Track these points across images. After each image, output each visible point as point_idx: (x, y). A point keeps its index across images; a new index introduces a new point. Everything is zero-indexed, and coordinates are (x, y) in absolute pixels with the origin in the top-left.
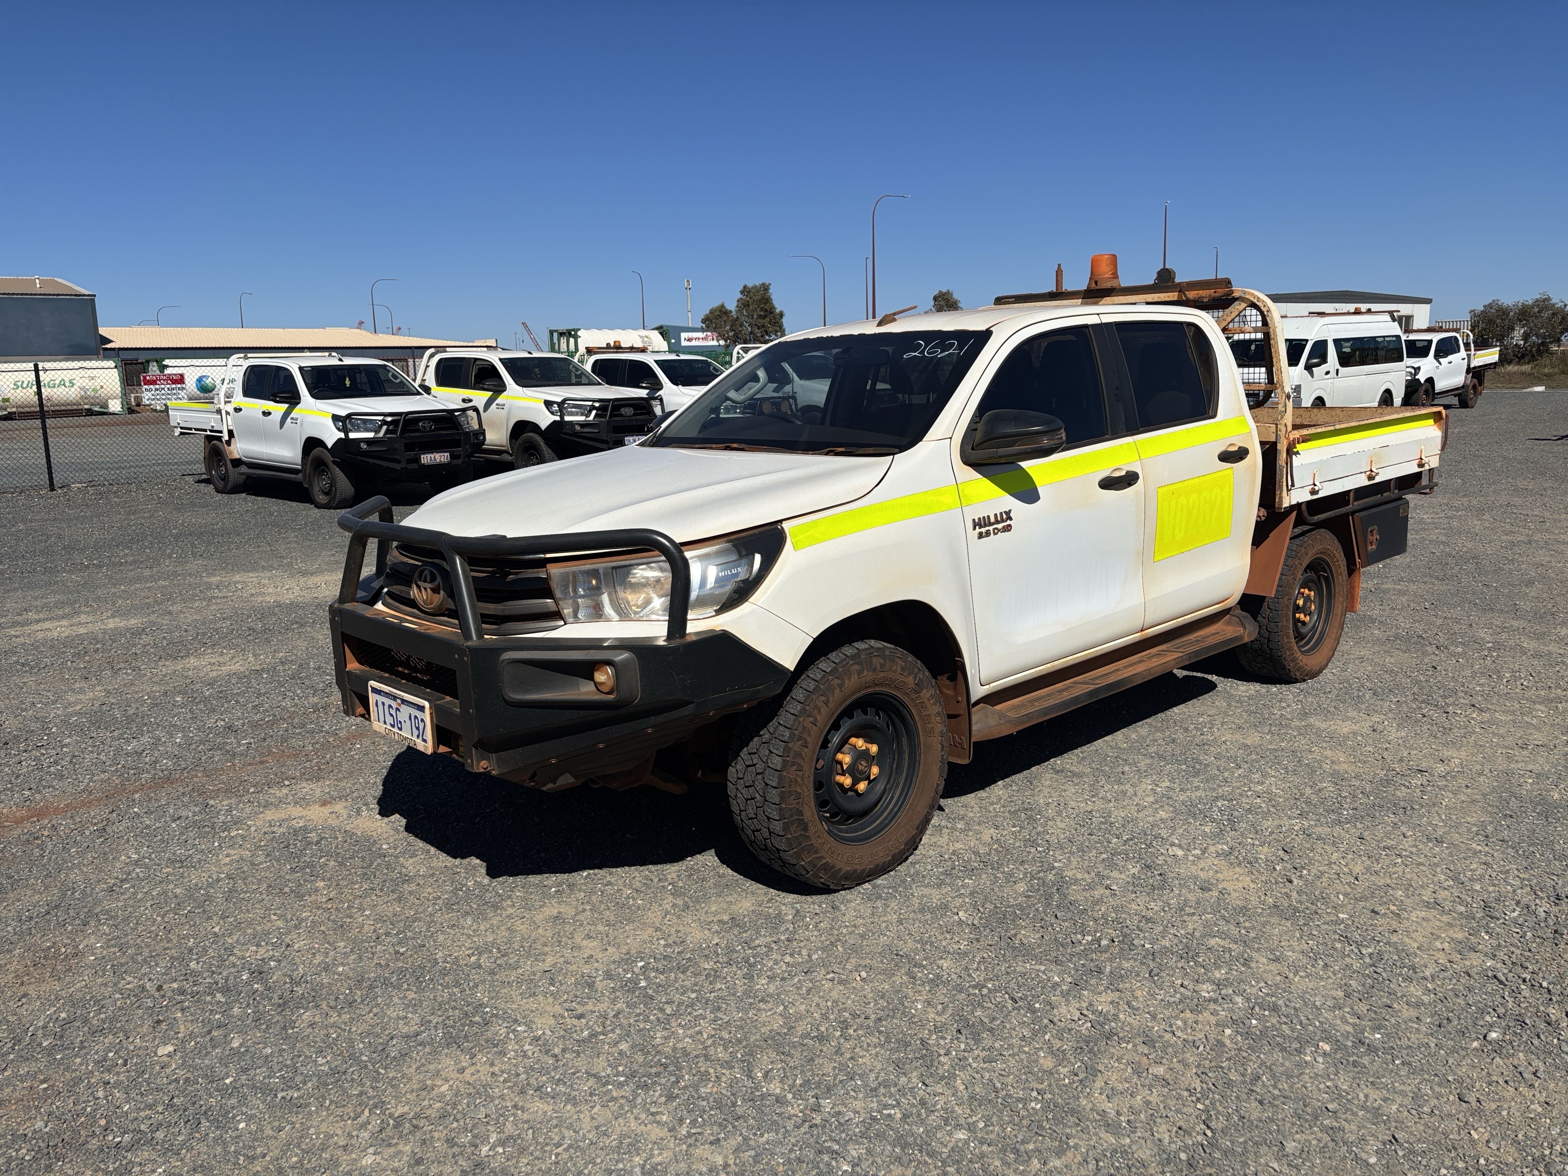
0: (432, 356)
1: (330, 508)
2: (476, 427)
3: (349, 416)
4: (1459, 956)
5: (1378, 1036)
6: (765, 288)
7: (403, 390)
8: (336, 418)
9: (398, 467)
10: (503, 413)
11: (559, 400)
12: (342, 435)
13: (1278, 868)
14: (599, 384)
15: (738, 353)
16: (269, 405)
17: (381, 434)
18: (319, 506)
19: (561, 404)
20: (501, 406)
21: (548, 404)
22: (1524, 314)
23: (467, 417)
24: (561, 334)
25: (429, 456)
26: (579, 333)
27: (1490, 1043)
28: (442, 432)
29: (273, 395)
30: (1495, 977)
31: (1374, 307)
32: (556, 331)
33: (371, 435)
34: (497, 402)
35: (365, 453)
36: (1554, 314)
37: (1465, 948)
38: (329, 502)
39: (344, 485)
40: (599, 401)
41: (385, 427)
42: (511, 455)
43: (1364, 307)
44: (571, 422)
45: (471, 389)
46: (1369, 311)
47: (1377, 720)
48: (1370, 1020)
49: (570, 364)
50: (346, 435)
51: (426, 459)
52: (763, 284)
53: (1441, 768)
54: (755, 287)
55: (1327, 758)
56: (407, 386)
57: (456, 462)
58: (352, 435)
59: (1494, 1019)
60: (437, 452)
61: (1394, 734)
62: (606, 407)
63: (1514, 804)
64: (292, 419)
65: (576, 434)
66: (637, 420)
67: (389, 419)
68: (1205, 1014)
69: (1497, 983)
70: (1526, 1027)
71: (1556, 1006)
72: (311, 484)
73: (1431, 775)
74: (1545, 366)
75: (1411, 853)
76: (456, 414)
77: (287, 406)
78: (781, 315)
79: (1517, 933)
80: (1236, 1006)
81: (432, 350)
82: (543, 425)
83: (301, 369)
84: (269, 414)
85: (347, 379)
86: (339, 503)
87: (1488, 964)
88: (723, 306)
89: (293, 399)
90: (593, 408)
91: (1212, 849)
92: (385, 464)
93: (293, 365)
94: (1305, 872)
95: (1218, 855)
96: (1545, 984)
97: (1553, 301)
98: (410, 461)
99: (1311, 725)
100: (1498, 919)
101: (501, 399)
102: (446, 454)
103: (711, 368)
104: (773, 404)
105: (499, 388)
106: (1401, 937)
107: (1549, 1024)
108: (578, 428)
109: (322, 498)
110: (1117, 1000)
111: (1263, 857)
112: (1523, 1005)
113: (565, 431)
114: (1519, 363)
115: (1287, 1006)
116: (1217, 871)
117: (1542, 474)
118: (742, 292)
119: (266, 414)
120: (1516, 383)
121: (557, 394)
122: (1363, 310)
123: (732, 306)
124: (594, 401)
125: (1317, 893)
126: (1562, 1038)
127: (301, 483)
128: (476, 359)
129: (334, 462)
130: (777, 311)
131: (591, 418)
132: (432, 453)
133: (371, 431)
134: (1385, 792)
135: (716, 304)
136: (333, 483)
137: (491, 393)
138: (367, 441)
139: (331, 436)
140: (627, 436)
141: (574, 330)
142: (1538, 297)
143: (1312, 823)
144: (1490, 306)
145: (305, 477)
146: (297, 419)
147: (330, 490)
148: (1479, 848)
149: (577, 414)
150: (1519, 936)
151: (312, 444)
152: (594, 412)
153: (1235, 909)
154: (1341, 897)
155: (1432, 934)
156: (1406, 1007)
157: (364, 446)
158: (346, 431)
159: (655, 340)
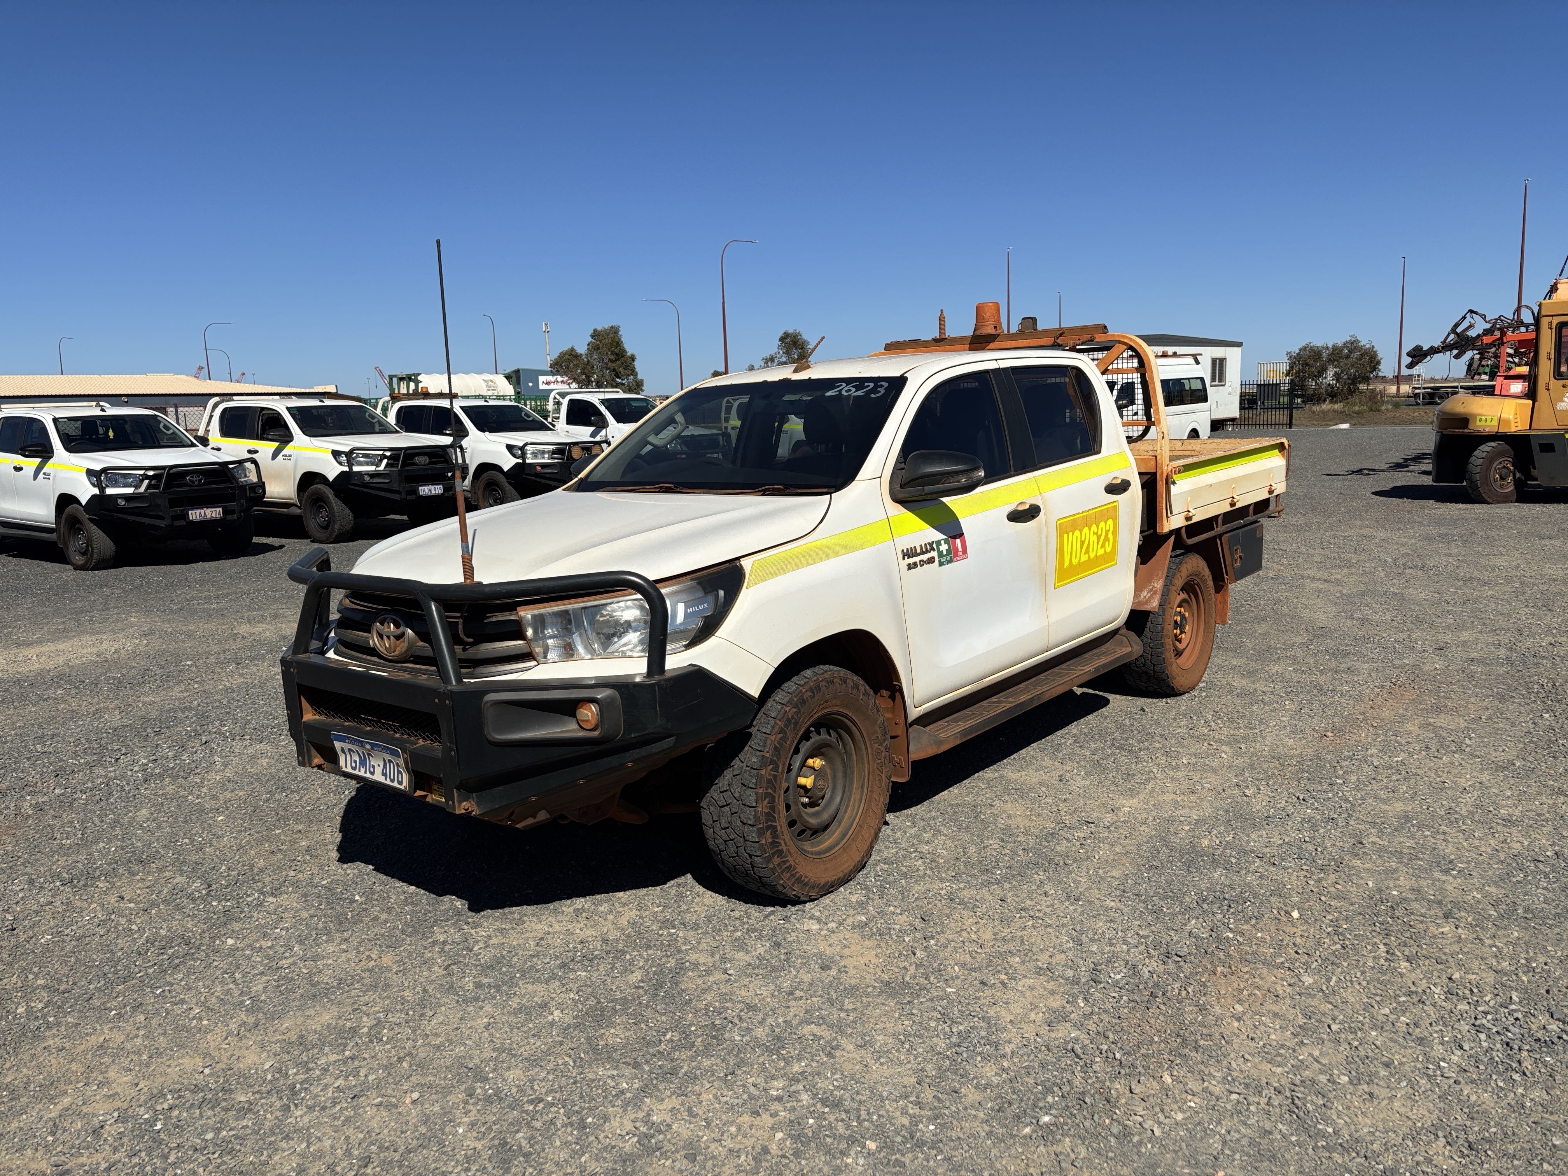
0: (216, 406)
1: (87, 570)
2: (255, 480)
3: (104, 470)
4: (1048, 1028)
5: (932, 1127)
6: (614, 330)
7: (176, 442)
8: (90, 473)
9: (162, 524)
10: (289, 464)
11: (347, 449)
12: (96, 491)
13: (907, 939)
14: (397, 432)
15: (555, 398)
16: (18, 459)
17: (142, 489)
18: (77, 568)
19: (349, 454)
20: (288, 457)
21: (336, 454)
22: (1336, 355)
23: (244, 469)
24: (401, 379)
25: (198, 512)
26: (419, 378)
27: (1041, 1127)
28: (214, 486)
29: (21, 449)
30: (1073, 1050)
31: (1180, 350)
32: (395, 376)
33: (130, 490)
34: (284, 452)
35: (123, 510)
36: (1362, 355)
37: (1057, 1018)
38: (87, 562)
39: (103, 543)
40: (390, 449)
41: (146, 482)
42: (300, 508)
43: (1170, 350)
44: (359, 473)
45: (258, 439)
46: (1175, 355)
47: (1068, 768)
48: (931, 1109)
49: (366, 412)
50: (102, 490)
51: (195, 515)
52: (612, 327)
53: (1109, 818)
54: (605, 330)
55: (1004, 812)
56: (180, 437)
57: (229, 517)
58: (109, 491)
59: (1056, 1099)
60: (207, 508)
61: (1079, 784)
62: (397, 455)
63: (1165, 851)
64: (45, 474)
65: (365, 485)
66: (431, 469)
67: (151, 473)
68: (764, 1116)
69: (1074, 1057)
70: (1085, 1106)
71: (1123, 1081)
72: (65, 543)
73: (1097, 826)
74: (1355, 405)
75: (1045, 914)
76: (231, 466)
77: (39, 460)
78: (633, 358)
79: (1114, 997)
80: (800, 1104)
81: (216, 399)
82: (331, 477)
83: (55, 420)
84: (20, 469)
85: (111, 431)
86: (98, 563)
87: (1073, 1035)
88: (572, 349)
89: (45, 452)
90: (384, 457)
91: (850, 921)
92: (147, 521)
93: (46, 414)
94: (932, 942)
95: (854, 927)
96: (1118, 1056)
97: (1362, 344)
98: (175, 518)
99: (1002, 777)
100: (1100, 983)
101: (288, 450)
102: (218, 510)
103: (523, 414)
104: (583, 449)
105: (286, 438)
106: (998, 1009)
107: (1108, 1101)
108: (367, 478)
109: (79, 559)
110: (678, 1107)
111: (897, 927)
112: (1090, 1081)
113: (352, 482)
114: (1332, 402)
115: (853, 1099)
116: (845, 946)
117: (1314, 510)
118: (592, 336)
119: (18, 469)
120: (1330, 421)
121: (345, 443)
122: (1170, 353)
123: (582, 349)
124: (385, 450)
125: (935, 965)
126: (1115, 1117)
127: (55, 543)
128: (263, 409)
129: (90, 519)
130: (628, 354)
131: (382, 467)
132: (202, 508)
133: (130, 486)
134: (1045, 847)
135: (565, 348)
136: (89, 542)
137: (277, 444)
138: (125, 497)
139: (85, 492)
140: (421, 486)
141: (414, 375)
142: (1348, 339)
143: (962, 885)
144: (1304, 349)
145: (59, 537)
146: (49, 474)
147: (87, 550)
148: (1113, 904)
149: (367, 464)
150: (1115, 1000)
151: (65, 501)
152: (385, 461)
153: (845, 989)
154: (956, 968)
155: (1031, 1004)
156: (973, 1090)
157: (121, 502)
158: (99, 485)
159: (490, 385)
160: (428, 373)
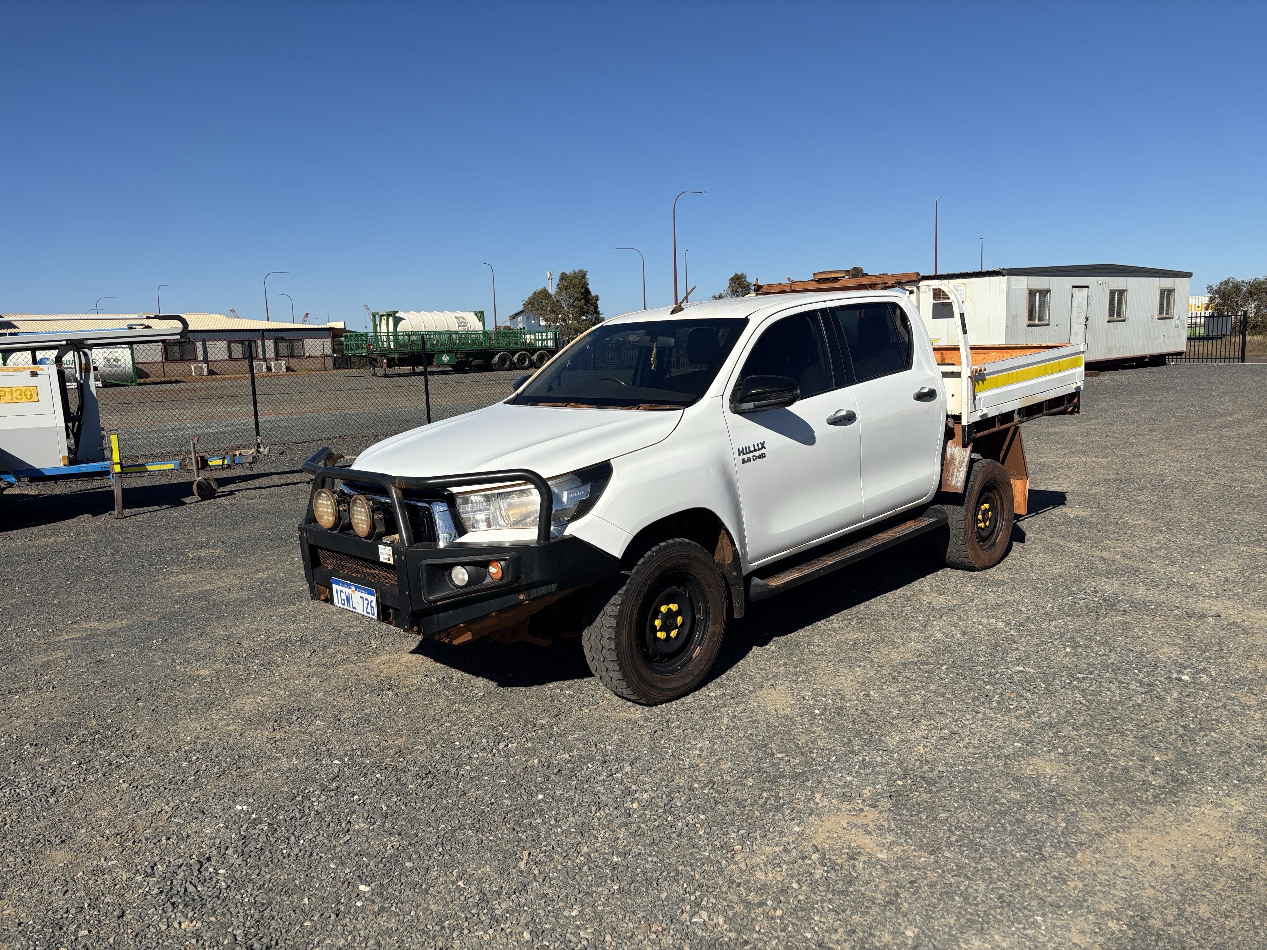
6: (582, 274)
32: (378, 313)
52: (580, 271)
54: (572, 274)
78: (597, 298)
88: (544, 290)
118: (561, 278)
123: (552, 290)
130: (593, 295)
135: (539, 288)
159: (461, 321)
160: (406, 311)
